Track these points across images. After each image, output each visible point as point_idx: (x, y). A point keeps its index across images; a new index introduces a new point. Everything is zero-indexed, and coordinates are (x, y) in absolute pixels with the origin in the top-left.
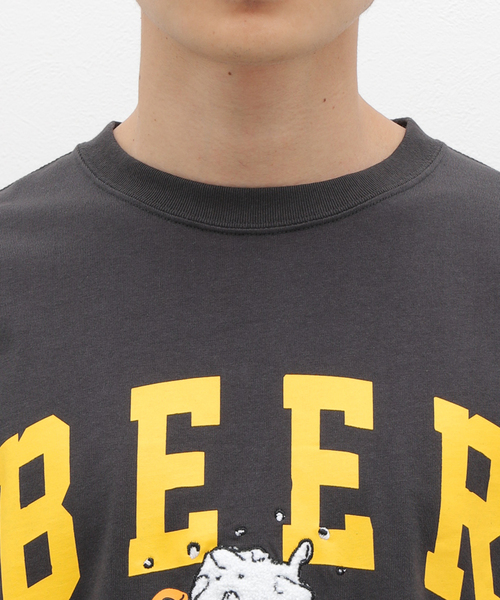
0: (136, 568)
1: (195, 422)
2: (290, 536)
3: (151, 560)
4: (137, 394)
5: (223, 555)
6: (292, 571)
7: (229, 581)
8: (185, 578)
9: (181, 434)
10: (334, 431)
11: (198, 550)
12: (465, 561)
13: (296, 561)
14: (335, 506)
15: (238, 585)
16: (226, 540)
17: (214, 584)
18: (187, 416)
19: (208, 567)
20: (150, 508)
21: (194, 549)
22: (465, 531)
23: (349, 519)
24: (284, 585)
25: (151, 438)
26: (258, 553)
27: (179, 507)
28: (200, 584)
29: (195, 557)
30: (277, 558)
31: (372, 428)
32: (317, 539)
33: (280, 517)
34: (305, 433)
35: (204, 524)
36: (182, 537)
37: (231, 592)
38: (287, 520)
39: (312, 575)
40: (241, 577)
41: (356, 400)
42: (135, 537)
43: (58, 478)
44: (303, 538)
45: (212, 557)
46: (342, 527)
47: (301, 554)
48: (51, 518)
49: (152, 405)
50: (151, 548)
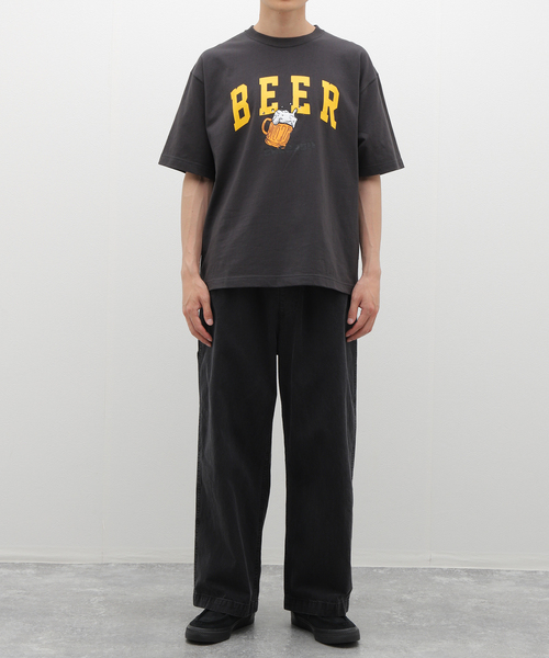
0: (261, 114)
1: (273, 85)
2: (293, 108)
3: (264, 112)
4: (261, 80)
5: (279, 111)
6: (293, 114)
7: (280, 116)
8: (271, 116)
9: (270, 87)
10: (302, 87)
11: (274, 110)
12: (329, 114)
14: (302, 102)
15: (282, 117)
16: (279, 108)
17: (277, 117)
18: (271, 84)
19: (276, 114)
20: (264, 102)
22: (329, 107)
23: (305, 104)
24: (291, 117)
25: (264, 88)
26: (286, 111)
27: (270, 102)
28: (274, 117)
29: (273, 112)
30: (290, 112)
31: (309, 86)
32: (298, 108)
33: (290, 104)
34: (295, 87)
35: (275, 105)
36: (270, 108)
37: (281, 119)
38: (292, 104)
39: (297, 115)
40: (283, 115)
41: (306, 81)
42: (261, 108)
43: (245, 97)
44: (295, 108)
45: (277, 112)
46: (303, 106)
47: (295, 111)
48: (244, 104)
49: (264, 82)
50: (264, 110)
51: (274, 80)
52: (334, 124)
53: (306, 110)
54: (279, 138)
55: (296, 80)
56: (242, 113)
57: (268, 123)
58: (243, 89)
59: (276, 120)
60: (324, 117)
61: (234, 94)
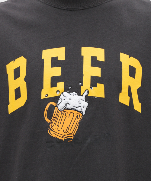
0: (43, 97)
1: (59, 59)
2: (83, 89)
3: (47, 95)
4: (44, 52)
5: (66, 94)
6: (83, 98)
7: (67, 100)
8: (56, 99)
9: (55, 62)
10: (94, 62)
11: (59, 92)
12: (130, 94)
13: (84, 95)
14: (94, 81)
15: (69, 101)
16: (66, 90)
17: (63, 101)
18: (57, 58)
19: (62, 97)
20: (47, 81)
21: (58, 92)
22: (129, 87)
23: (98, 84)
24: (81, 101)
25: (47, 63)
26: (75, 93)
27: (54, 81)
28: (60, 101)
29: (58, 94)
30: (79, 94)
31: (104, 61)
32: (90, 90)
33: (80, 84)
34: (87, 62)
35: (61, 86)
36: (55, 89)
37: (68, 103)
38: (82, 85)
39: (88, 99)
40: (70, 99)
41: (100, 54)
42: (43, 89)
43: (23, 73)
44: (86, 89)
45: (63, 94)
46: (96, 86)
47: (86, 93)
48: (21, 83)
49: (48, 55)
50: (47, 92)
51: (60, 53)
52: (138, 107)
53: (99, 91)
54: (65, 128)
55: (88, 52)
56: (18, 93)
57: (52, 108)
58: (21, 62)
59: (61, 105)
60: (124, 99)
61: (10, 68)
